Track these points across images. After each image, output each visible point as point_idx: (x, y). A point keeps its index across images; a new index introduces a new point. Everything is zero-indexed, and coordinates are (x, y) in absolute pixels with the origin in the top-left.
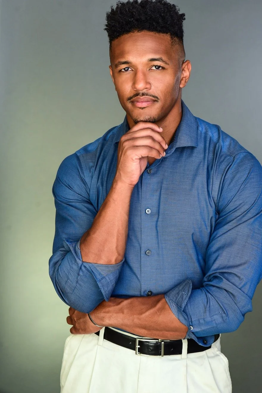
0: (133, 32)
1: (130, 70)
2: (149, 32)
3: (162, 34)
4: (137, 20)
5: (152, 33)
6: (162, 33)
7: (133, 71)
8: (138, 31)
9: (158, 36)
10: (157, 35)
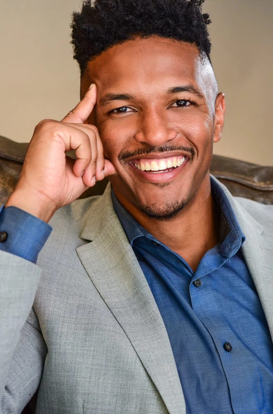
0: (133, 39)
1: (130, 111)
2: (162, 38)
3: (185, 43)
4: (140, 16)
5: (167, 41)
6: (185, 41)
7: (137, 111)
8: (142, 37)
9: (179, 45)
10: (177, 43)
